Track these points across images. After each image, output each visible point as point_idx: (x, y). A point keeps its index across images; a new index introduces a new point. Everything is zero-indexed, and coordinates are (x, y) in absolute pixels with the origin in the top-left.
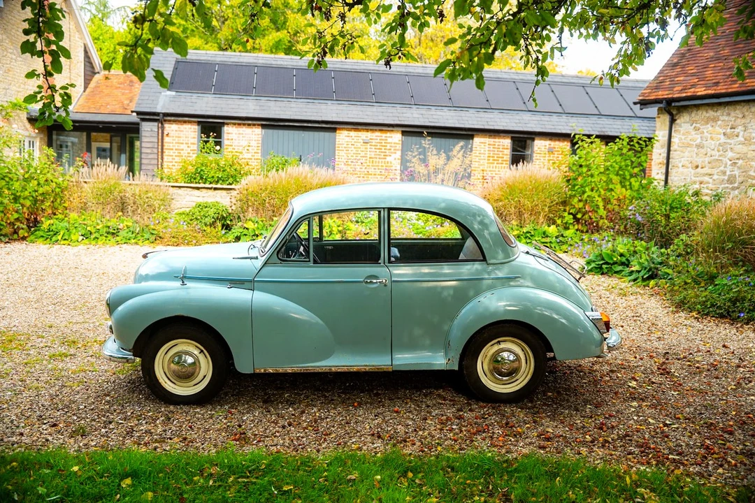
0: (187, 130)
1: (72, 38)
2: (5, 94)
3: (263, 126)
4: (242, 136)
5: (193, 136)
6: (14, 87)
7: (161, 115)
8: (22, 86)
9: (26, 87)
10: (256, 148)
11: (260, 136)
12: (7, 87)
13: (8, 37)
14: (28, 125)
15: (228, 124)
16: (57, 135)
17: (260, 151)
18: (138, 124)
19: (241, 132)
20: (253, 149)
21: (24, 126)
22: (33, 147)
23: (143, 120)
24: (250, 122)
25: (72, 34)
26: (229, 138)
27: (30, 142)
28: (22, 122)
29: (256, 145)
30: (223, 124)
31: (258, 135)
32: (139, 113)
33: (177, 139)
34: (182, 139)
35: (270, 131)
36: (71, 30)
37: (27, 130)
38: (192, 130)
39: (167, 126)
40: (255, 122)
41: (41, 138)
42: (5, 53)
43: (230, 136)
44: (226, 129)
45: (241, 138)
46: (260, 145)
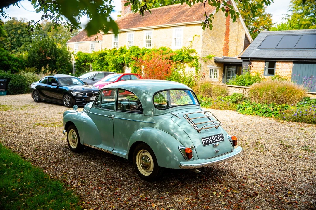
0: (260, 64)
1: (239, 31)
2: (206, 53)
3: (294, 62)
4: (283, 67)
5: (262, 67)
6: (210, 51)
7: (250, 58)
8: (213, 50)
9: (215, 50)
10: (289, 72)
11: (292, 67)
12: (206, 51)
13: (209, 33)
14: (215, 64)
15: (277, 62)
16: (228, 67)
17: (291, 74)
18: (241, 62)
19: (283, 65)
20: (288, 73)
21: (213, 64)
22: (217, 72)
23: (243, 61)
24: (287, 61)
25: (239, 30)
26: (278, 68)
27: (215, 70)
28: (212, 63)
29: (290, 71)
30: (276, 62)
31: (291, 66)
32: (242, 58)
33: (256, 68)
34: (258, 68)
35: (297, 65)
36: (239, 28)
37: (214, 66)
38: (263, 64)
39: (253, 63)
40: (289, 61)
41: (220, 69)
42: (207, 39)
43: (278, 67)
44: (277, 64)
45: (283, 68)
46: (292, 71)
